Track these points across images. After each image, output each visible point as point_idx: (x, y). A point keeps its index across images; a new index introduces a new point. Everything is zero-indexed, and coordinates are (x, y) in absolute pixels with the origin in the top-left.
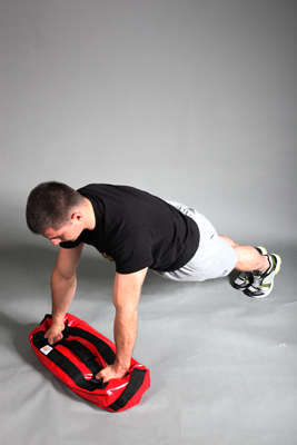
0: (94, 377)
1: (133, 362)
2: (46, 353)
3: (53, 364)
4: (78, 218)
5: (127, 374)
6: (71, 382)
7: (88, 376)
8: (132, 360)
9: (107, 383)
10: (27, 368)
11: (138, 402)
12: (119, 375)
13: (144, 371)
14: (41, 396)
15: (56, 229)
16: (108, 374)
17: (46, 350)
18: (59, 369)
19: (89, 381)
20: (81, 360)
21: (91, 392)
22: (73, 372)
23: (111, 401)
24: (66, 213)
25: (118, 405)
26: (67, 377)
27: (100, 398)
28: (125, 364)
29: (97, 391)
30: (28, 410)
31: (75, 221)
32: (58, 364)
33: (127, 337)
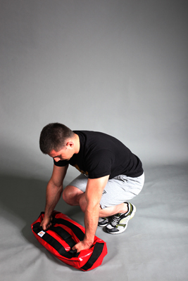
0: (71, 249)
1: (96, 238)
2: (41, 236)
3: (46, 243)
4: (71, 145)
5: (92, 246)
6: (57, 253)
7: (67, 249)
8: (95, 237)
9: (79, 253)
10: (30, 246)
11: (100, 264)
12: (87, 247)
13: (103, 244)
14: (38, 262)
15: (57, 151)
16: (80, 247)
17: (41, 234)
18: (49, 246)
19: (68, 252)
20: (63, 239)
21: (69, 259)
22: (58, 246)
23: (82, 265)
24: (63, 141)
25: (87, 266)
26: (54, 250)
27: (75, 263)
28: (90, 239)
29: (73, 259)
30: (31, 272)
31: (69, 147)
32: (49, 243)
33: (90, 220)
